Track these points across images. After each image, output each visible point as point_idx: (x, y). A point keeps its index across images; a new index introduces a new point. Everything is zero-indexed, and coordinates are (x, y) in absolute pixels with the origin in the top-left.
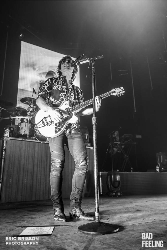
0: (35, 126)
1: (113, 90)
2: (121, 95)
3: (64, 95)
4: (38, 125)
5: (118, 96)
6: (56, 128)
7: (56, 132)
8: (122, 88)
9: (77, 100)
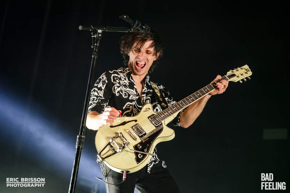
0: (98, 155)
1: (229, 73)
2: (245, 80)
3: (131, 106)
4: (102, 153)
5: (241, 82)
6: (137, 154)
7: (138, 160)
8: (246, 67)
9: (163, 104)
